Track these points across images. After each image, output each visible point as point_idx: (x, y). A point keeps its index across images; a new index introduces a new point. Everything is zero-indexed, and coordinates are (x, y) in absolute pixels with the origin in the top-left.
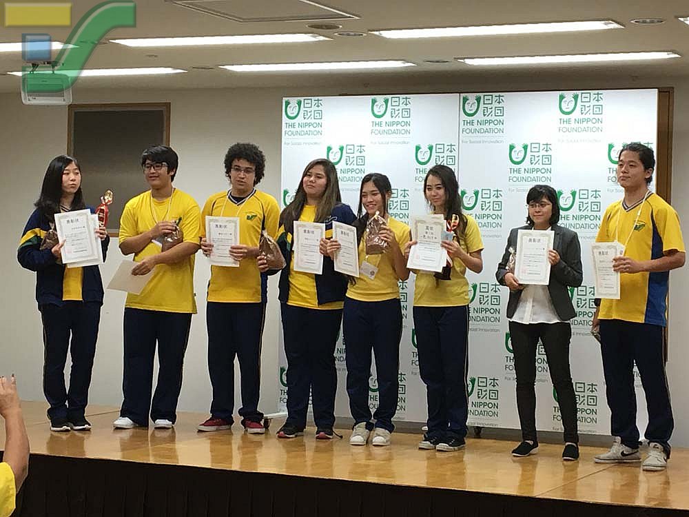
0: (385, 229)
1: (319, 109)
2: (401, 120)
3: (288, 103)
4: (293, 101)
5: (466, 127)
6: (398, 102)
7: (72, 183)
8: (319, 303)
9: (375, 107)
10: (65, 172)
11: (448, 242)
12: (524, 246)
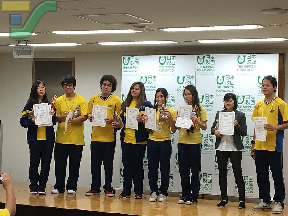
0: (166, 111)
1: (137, 61)
2: (171, 65)
3: (124, 58)
4: (127, 57)
5: (198, 69)
6: (170, 58)
7: (41, 92)
8: (136, 142)
9: (161, 60)
10: (38, 87)
11: (192, 116)
12: (222, 118)
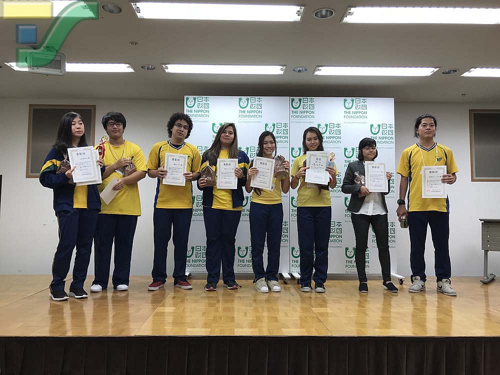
1: (207, 102)
3: (187, 99)
4: (191, 98)
7: (78, 130)
8: (233, 207)
9: (241, 103)
10: (73, 123)
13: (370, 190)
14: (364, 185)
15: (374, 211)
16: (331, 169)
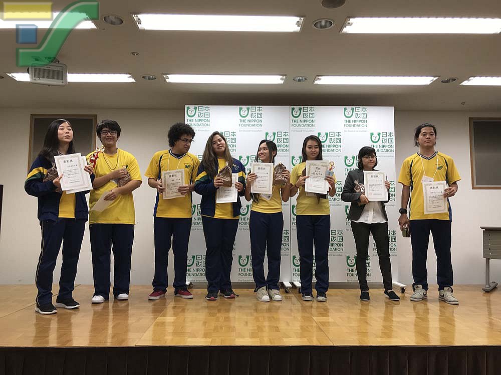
1: (208, 112)
2: (256, 119)
3: (188, 108)
4: (192, 107)
5: (293, 123)
7: (66, 135)
9: (241, 112)
12: (368, 180)
13: (370, 199)
14: (363, 193)
15: (374, 219)
16: (330, 178)
